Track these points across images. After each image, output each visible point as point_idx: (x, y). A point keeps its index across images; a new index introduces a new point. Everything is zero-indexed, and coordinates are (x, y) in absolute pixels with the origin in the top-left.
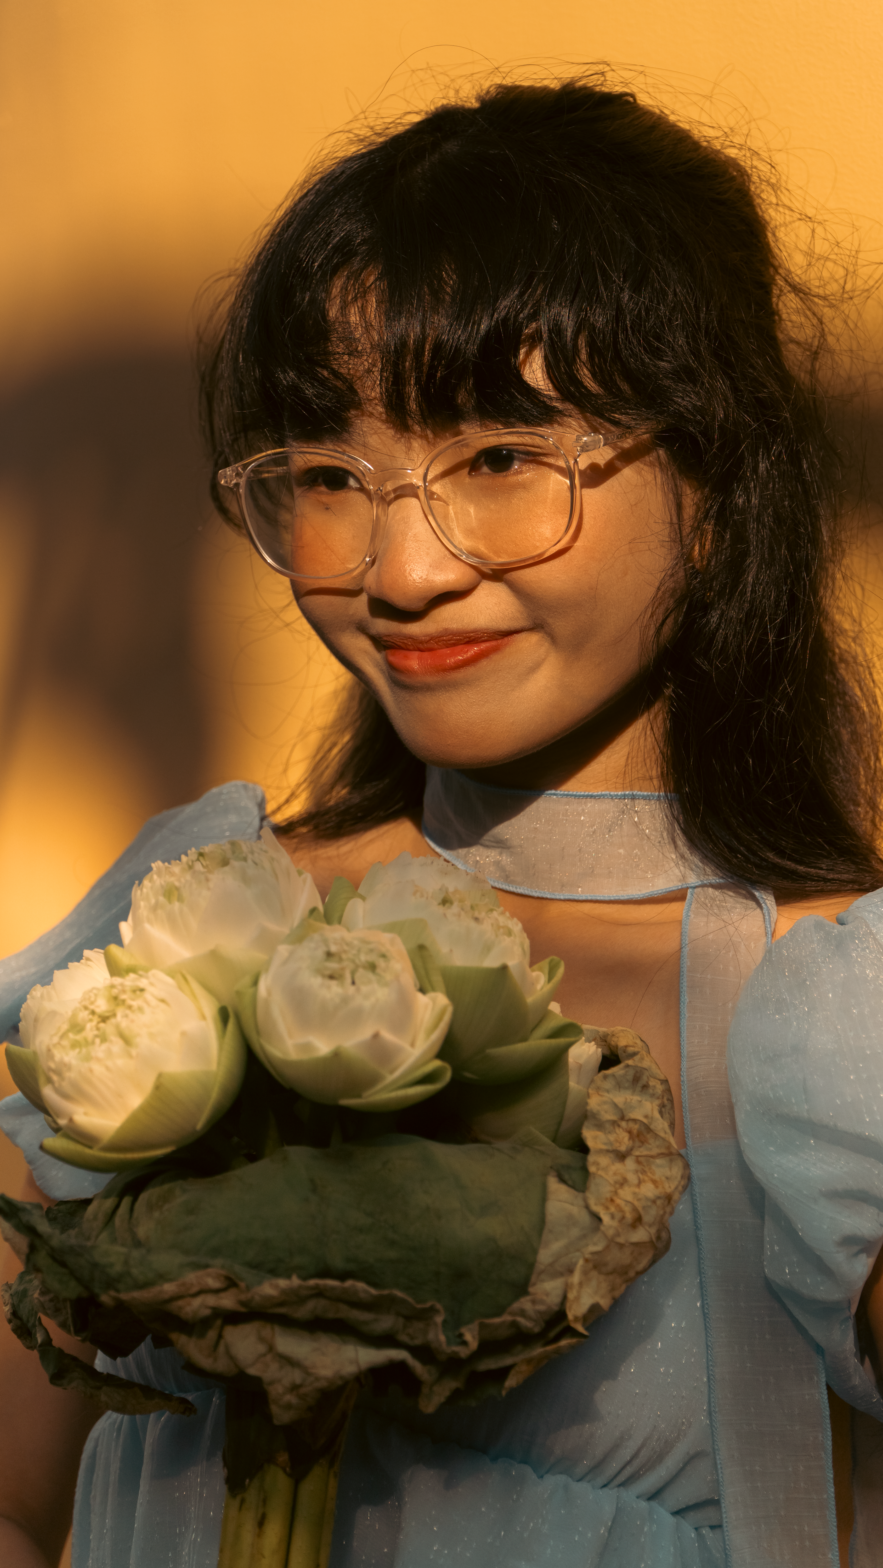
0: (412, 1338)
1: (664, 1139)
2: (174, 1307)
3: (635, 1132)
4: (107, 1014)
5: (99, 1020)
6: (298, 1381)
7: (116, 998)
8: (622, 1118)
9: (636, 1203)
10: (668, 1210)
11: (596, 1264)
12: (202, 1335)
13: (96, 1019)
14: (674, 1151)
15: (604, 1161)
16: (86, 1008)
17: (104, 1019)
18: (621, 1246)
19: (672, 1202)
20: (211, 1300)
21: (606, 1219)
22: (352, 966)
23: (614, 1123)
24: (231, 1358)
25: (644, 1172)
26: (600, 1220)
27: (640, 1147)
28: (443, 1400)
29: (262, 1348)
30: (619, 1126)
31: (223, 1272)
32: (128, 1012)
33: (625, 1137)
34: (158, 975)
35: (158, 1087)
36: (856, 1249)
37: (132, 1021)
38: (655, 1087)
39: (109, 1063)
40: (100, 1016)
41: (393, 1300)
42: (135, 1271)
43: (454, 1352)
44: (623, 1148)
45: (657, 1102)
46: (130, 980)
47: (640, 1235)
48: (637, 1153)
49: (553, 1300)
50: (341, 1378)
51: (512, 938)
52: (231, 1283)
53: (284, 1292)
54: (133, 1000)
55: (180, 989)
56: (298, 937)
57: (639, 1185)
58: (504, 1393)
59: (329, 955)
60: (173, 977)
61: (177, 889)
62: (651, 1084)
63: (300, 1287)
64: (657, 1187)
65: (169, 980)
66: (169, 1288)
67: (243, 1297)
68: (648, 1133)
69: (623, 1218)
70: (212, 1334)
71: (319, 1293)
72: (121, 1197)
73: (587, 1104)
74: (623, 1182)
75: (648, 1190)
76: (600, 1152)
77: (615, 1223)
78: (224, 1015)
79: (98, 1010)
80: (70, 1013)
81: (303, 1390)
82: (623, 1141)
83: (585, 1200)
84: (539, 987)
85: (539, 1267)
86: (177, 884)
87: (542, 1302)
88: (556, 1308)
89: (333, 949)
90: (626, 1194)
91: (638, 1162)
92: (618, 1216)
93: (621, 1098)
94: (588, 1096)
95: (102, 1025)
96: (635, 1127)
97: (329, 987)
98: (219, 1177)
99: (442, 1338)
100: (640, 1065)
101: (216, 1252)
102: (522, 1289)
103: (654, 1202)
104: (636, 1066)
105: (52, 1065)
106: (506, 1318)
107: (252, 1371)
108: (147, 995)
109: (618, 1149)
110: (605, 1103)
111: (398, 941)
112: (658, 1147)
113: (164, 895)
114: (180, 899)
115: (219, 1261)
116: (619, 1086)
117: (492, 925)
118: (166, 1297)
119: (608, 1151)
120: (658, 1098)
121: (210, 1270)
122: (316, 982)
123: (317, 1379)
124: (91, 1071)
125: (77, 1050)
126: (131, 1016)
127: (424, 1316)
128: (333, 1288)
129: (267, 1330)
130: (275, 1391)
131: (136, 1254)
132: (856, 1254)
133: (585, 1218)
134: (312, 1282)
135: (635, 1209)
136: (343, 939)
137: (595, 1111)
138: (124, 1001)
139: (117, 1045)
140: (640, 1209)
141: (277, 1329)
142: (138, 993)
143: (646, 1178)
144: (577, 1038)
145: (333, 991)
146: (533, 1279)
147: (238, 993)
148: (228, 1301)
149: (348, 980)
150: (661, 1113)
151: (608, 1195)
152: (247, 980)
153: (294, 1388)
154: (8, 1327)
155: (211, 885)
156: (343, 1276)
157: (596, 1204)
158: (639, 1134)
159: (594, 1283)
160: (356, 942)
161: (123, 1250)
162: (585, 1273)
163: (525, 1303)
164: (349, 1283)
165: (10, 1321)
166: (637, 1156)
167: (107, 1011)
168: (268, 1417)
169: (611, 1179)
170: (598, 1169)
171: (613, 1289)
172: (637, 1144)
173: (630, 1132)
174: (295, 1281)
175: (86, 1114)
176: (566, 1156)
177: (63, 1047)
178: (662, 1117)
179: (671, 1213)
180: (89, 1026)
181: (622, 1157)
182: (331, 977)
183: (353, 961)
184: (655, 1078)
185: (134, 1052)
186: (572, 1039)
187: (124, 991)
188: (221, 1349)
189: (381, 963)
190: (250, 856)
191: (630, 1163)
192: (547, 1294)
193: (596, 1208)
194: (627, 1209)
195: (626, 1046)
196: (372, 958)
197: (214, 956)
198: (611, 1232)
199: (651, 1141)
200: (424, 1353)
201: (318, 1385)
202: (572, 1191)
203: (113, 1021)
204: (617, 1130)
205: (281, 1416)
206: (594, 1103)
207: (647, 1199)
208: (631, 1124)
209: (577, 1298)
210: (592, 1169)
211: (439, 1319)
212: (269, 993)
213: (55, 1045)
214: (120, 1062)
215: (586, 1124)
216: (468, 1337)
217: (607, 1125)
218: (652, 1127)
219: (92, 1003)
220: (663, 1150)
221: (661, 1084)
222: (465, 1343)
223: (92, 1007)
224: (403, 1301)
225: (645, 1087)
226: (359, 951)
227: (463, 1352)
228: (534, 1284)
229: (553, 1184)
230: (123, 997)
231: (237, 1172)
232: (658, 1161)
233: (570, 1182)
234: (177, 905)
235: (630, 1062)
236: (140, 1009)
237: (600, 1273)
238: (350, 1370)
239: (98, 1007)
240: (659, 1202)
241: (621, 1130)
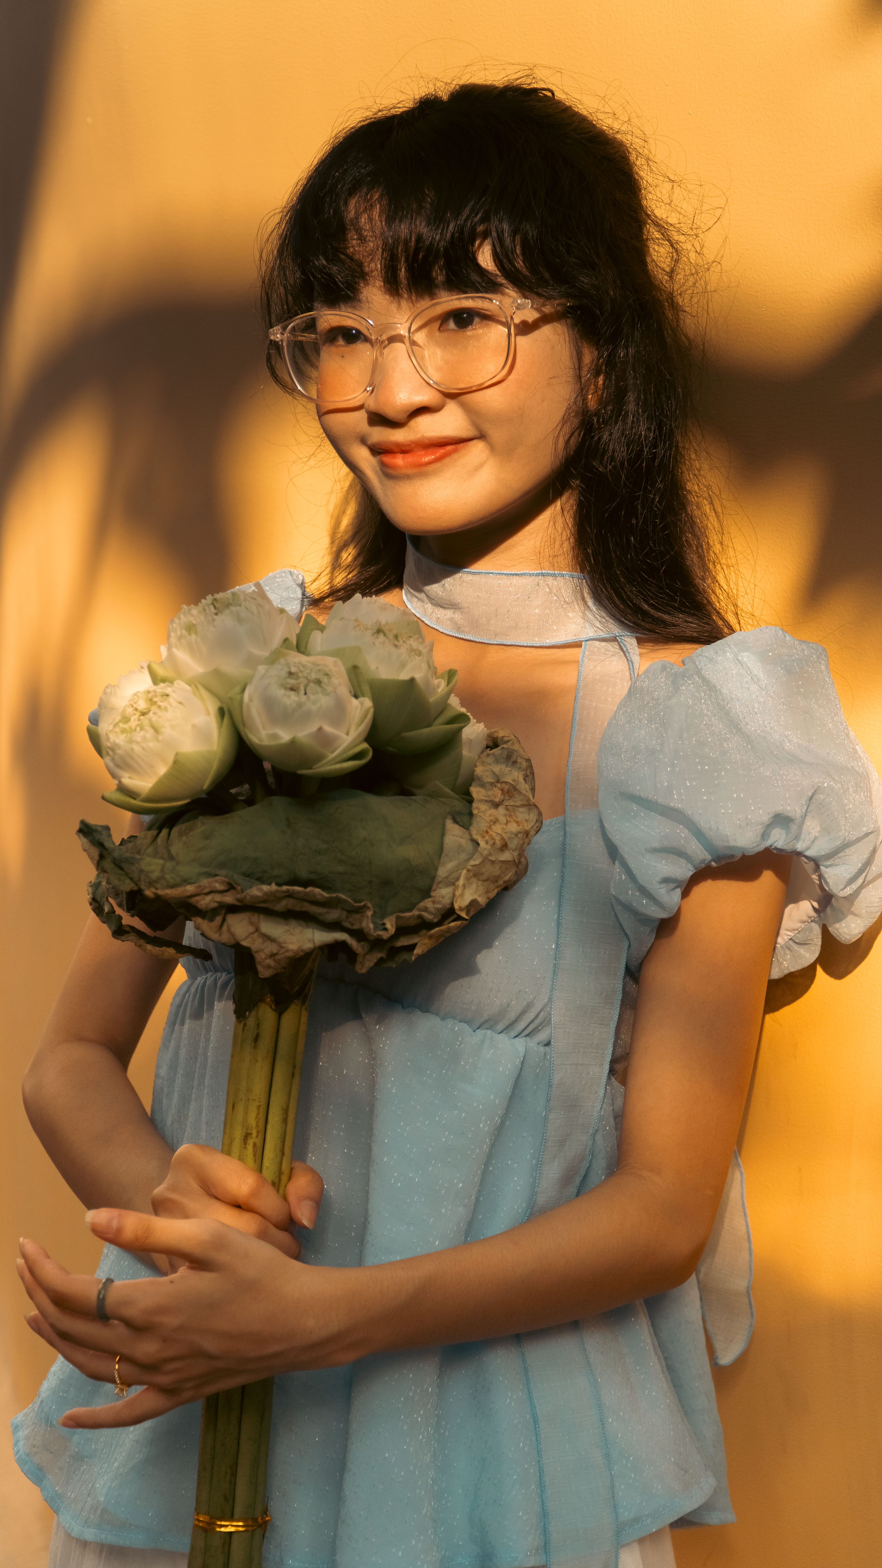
0: (352, 924)
1: (525, 796)
2: (193, 900)
3: (506, 789)
4: (145, 711)
5: (140, 714)
6: (275, 951)
7: (151, 700)
8: (498, 781)
9: (504, 835)
10: (527, 841)
11: (475, 874)
12: (211, 920)
13: (138, 714)
14: (531, 803)
15: (483, 807)
16: (132, 706)
17: (143, 714)
18: (493, 862)
19: (529, 836)
20: (218, 898)
21: (482, 843)
22: (305, 681)
23: (492, 784)
24: (232, 934)
25: (510, 816)
26: (478, 844)
27: (509, 800)
28: (372, 964)
29: (251, 929)
30: (495, 786)
31: (226, 880)
32: (157, 710)
33: (499, 793)
34: (180, 684)
35: (175, 762)
36: (672, 885)
37: (160, 717)
38: (521, 763)
39: (144, 745)
40: (140, 712)
41: (339, 900)
42: (168, 876)
43: (378, 935)
44: (497, 800)
45: (523, 773)
46: (161, 688)
47: (506, 856)
48: (507, 804)
49: (446, 901)
50: (302, 951)
51: (421, 657)
52: (231, 887)
53: (266, 894)
54: (162, 702)
55: (194, 694)
56: (272, 660)
57: (507, 823)
58: (413, 958)
59: (290, 674)
60: (190, 685)
61: (194, 625)
62: (519, 761)
63: (277, 891)
64: (519, 825)
65: (187, 687)
66: (190, 889)
67: (239, 896)
68: (515, 791)
69: (494, 844)
70: (219, 919)
71: (289, 895)
72: (160, 830)
73: (474, 771)
74: (496, 821)
75: (513, 827)
76: (481, 801)
77: (488, 847)
78: (222, 712)
79: (139, 708)
80: (122, 709)
81: (278, 957)
82: (497, 795)
83: (470, 834)
84: (440, 690)
85: (438, 879)
86: (194, 622)
87: (439, 902)
88: (449, 906)
89: (293, 670)
90: (497, 828)
91: (507, 809)
92: (491, 842)
93: (497, 769)
94: (476, 766)
95: (142, 717)
96: (506, 787)
97: (289, 696)
98: (227, 815)
99: (371, 926)
100: (511, 748)
101: (222, 865)
102: (426, 893)
103: (516, 835)
104: (509, 749)
105: (109, 745)
106: (415, 912)
107: (244, 943)
108: (171, 700)
109: (494, 800)
110: (487, 771)
111: (340, 663)
112: (521, 800)
113: (186, 630)
114: (196, 633)
115: (224, 872)
116: (497, 761)
117: (407, 649)
118: (189, 894)
119: (486, 801)
120: (523, 770)
121: (217, 878)
122: (280, 692)
123: (287, 951)
124: (132, 750)
125: (125, 735)
126: (160, 713)
127: (360, 910)
128: (299, 892)
129: (255, 917)
130: (260, 957)
131: (169, 865)
132: (673, 889)
133: (469, 846)
134: (285, 888)
135: (503, 839)
136: (300, 663)
137: (479, 776)
138: (156, 702)
139: (150, 733)
140: (506, 839)
141: (262, 917)
142: (165, 697)
143: (512, 820)
144: (465, 724)
145: (291, 699)
146: (434, 887)
147: (231, 698)
148: (229, 899)
149: (303, 692)
150: (524, 779)
151: (485, 829)
152: (238, 689)
153: (272, 955)
154: (89, 908)
155: (216, 624)
156: (305, 884)
157: (476, 834)
158: (508, 792)
159: (474, 886)
160: (309, 665)
161: (161, 862)
162: (468, 879)
163: (428, 903)
164: (309, 889)
165: (91, 904)
166: (507, 806)
167: (146, 709)
168: (256, 972)
169: (488, 819)
170: (479, 812)
171: (487, 892)
172: (507, 797)
173: (502, 790)
174: (274, 887)
175: (130, 778)
176: (458, 805)
177: (116, 733)
178: (526, 783)
179: (529, 844)
180: (133, 718)
181: (496, 805)
182: (292, 689)
183: (307, 679)
184: (522, 758)
185: (160, 738)
186: (462, 725)
187: (156, 696)
188: (225, 928)
189: (325, 680)
190: (244, 603)
191: (501, 810)
192: (443, 897)
193: (475, 837)
194: (498, 838)
195: (503, 737)
196: (320, 676)
197: (217, 673)
198: (486, 853)
199: (517, 796)
200: (359, 935)
201: (287, 954)
202: (462, 829)
203: (148, 716)
204: (494, 789)
205: (264, 973)
206: (479, 770)
207: (512, 833)
208: (503, 785)
209: (462, 895)
210: (475, 812)
211: (370, 913)
212: (251, 700)
213: (110, 731)
214: (151, 745)
215: (473, 784)
216: (388, 926)
217: (487, 785)
218: (517, 787)
219: (136, 703)
220: (524, 803)
221: (526, 762)
222: (386, 929)
223: (135, 706)
224: (345, 901)
225: (515, 762)
226: (311, 670)
227: (385, 935)
228: (435, 890)
229: (449, 824)
230: (155, 699)
231: (239, 813)
232: (521, 809)
233: (461, 823)
234: (193, 636)
235: (505, 746)
236: (166, 709)
237: (478, 880)
238: (308, 946)
239: (139, 705)
240: (520, 835)
241: (497, 789)
